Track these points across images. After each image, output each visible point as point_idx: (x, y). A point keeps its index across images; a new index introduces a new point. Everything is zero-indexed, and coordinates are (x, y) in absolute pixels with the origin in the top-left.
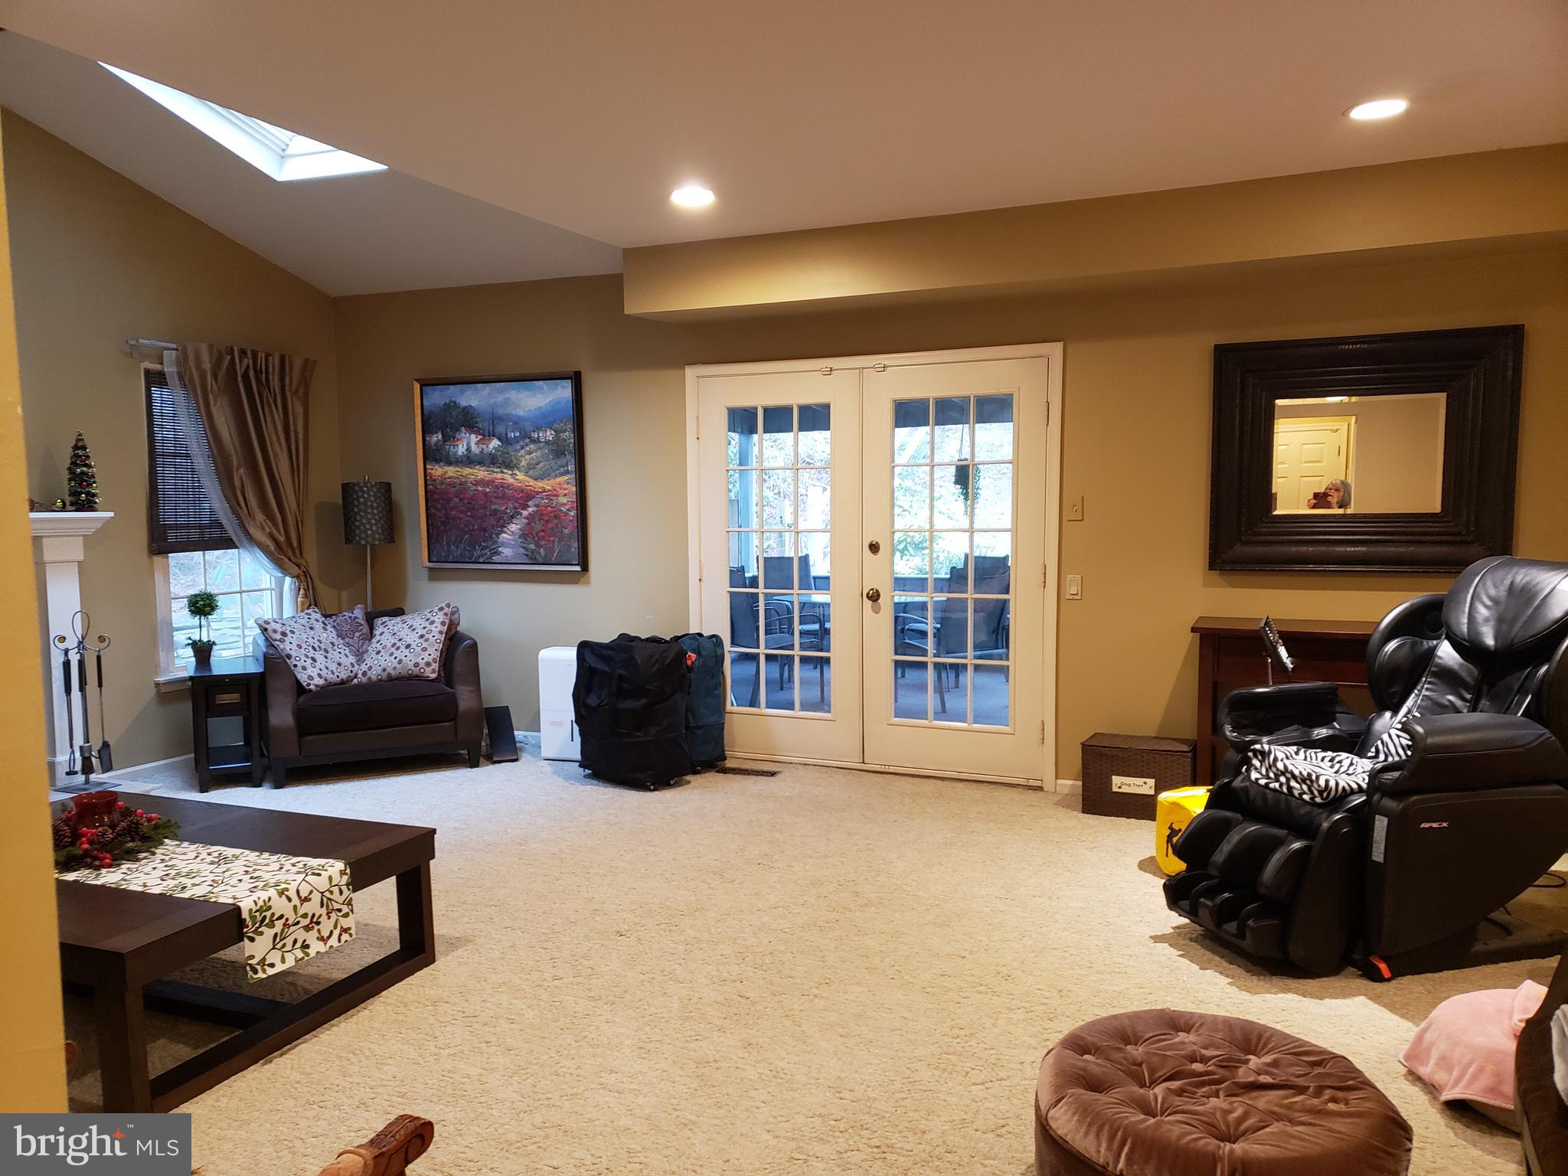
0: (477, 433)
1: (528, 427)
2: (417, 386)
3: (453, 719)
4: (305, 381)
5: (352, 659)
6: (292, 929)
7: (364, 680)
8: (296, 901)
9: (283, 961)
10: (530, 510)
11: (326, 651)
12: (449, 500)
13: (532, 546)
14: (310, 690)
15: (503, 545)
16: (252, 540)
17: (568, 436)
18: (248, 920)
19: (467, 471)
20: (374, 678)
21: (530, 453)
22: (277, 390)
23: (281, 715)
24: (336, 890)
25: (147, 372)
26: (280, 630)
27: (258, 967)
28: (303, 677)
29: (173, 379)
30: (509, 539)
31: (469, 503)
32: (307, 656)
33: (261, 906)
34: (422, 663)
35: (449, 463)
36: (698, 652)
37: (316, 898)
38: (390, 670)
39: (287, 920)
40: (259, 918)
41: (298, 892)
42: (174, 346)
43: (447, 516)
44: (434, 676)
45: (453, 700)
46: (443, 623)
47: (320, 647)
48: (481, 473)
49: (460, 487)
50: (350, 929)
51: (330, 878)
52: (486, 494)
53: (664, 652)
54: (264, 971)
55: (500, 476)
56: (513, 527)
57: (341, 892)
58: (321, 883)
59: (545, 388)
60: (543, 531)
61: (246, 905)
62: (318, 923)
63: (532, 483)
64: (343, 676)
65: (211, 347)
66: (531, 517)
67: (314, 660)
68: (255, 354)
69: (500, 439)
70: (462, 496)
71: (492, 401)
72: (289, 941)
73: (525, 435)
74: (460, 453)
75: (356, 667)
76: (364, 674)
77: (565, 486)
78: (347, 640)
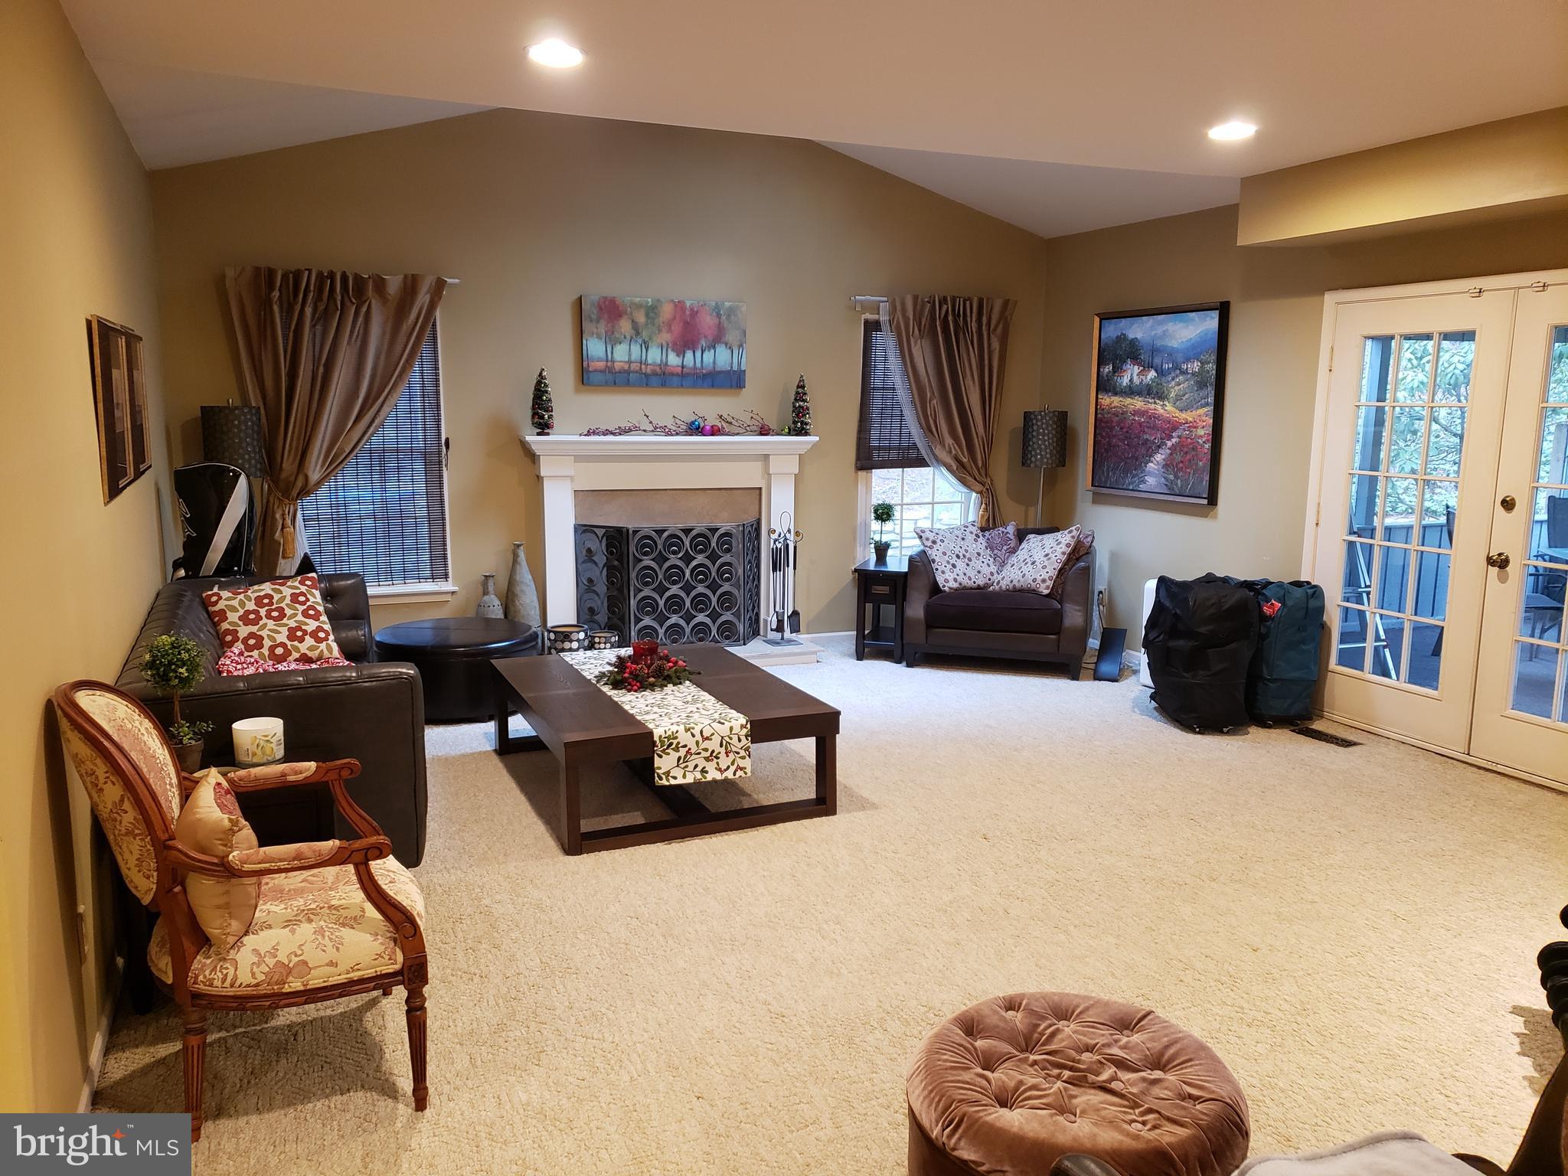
0: (1139, 364)
1: (1180, 358)
2: (1097, 320)
3: (1058, 633)
4: (1004, 317)
5: (993, 568)
6: (694, 757)
7: (997, 588)
8: (698, 737)
9: (684, 776)
10: (1174, 440)
11: (970, 560)
12: (1112, 429)
13: (1171, 477)
14: (945, 591)
15: (1150, 474)
16: (940, 462)
17: (1211, 367)
18: (658, 742)
19: (1129, 401)
20: (1004, 587)
21: (1179, 384)
22: (974, 330)
23: (916, 609)
24: (735, 738)
25: (866, 322)
26: (932, 538)
27: (664, 777)
28: (940, 580)
29: (885, 327)
30: (1153, 474)
31: (1127, 432)
32: (948, 562)
33: (669, 735)
34: (1039, 579)
35: (1115, 394)
36: (1282, 600)
37: (717, 739)
38: (1015, 582)
39: (690, 749)
40: (667, 743)
41: (701, 732)
42: (885, 299)
43: (1109, 443)
44: (1046, 592)
45: (1059, 615)
46: (1068, 545)
47: (964, 556)
48: (1138, 403)
49: (1121, 415)
50: (745, 768)
51: (731, 729)
52: (1140, 424)
54: (668, 780)
55: (1153, 406)
56: (1159, 457)
57: (740, 740)
58: (724, 730)
59: (1197, 319)
60: (1182, 462)
61: (658, 733)
62: (717, 758)
63: (1177, 413)
64: (981, 582)
65: (915, 298)
66: (1173, 448)
67: (954, 566)
68: (954, 299)
69: (1156, 371)
70: (1122, 425)
71: (1154, 333)
72: (691, 765)
73: (1177, 367)
74: (1125, 384)
75: (996, 575)
76: (998, 582)
77: (1204, 418)
78: (996, 552)
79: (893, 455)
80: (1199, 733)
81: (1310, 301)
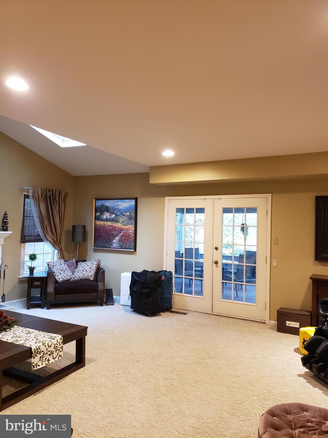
0: (109, 213)
1: (123, 211)
2: (94, 200)
3: (97, 292)
4: (65, 198)
5: (71, 273)
6: (46, 355)
7: (74, 280)
8: (47, 347)
9: (42, 364)
10: (122, 234)
11: (64, 271)
12: (100, 231)
13: (122, 244)
14: (59, 282)
15: (114, 243)
16: (47, 240)
17: (133, 214)
18: (33, 352)
19: (106, 223)
20: (76, 279)
21: (123, 218)
22: (57, 200)
23: (51, 289)
24: (58, 344)
25: (25, 195)
26: (52, 265)
27: (35, 366)
28: (57, 278)
29: (31, 197)
30: (116, 242)
31: (106, 231)
32: (59, 272)
33: (38, 348)
34: (90, 276)
35: (101, 221)
36: (165, 276)
37: (53, 346)
38: (81, 277)
39: (44, 352)
40: (37, 352)
41: (48, 344)
42: (32, 188)
43: (100, 235)
44: (92, 279)
45: (97, 286)
46: (96, 265)
47: (63, 270)
48: (109, 223)
49: (104, 227)
50: (62, 355)
51: (57, 340)
52: (110, 229)
53: (155, 276)
54: (37, 367)
55: (114, 224)
56: (117, 238)
57: (60, 345)
58: (55, 342)
59: (128, 201)
60: (125, 240)
61: (33, 347)
62: (53, 354)
63: (123, 226)
64: (68, 278)
65: (41, 189)
66: (122, 236)
67: (61, 273)
68: (52, 191)
69: (115, 215)
70: (104, 230)
71: (114, 204)
72: (44, 359)
73: (122, 214)
74: (104, 218)
75: (72, 276)
76: (74, 278)
77: (131, 228)
78: (70, 268)
79: (33, 238)
80: (151, 317)
81: (160, 199)
